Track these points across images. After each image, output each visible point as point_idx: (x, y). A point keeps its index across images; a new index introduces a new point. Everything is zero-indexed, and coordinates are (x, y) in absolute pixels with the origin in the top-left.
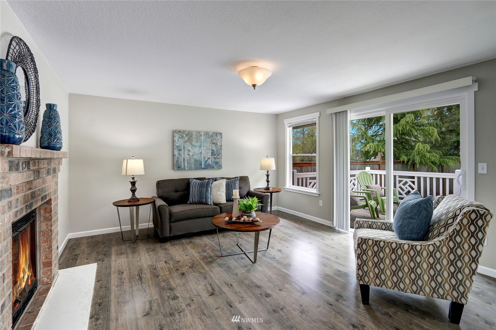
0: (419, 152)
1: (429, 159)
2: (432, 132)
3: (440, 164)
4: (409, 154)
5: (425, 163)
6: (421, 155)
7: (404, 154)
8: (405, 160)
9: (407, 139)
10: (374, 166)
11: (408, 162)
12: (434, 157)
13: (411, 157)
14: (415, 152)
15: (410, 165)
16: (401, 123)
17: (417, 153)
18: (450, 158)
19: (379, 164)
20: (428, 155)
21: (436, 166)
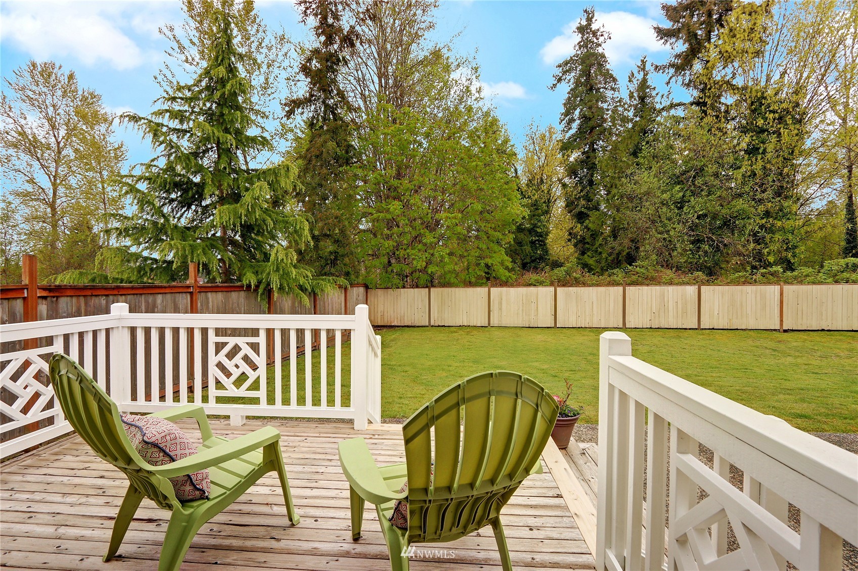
0: (277, 266)
1: (295, 280)
2: (300, 228)
3: (313, 291)
4: (260, 270)
5: (289, 288)
6: (281, 272)
7: (251, 270)
8: (252, 281)
9: (259, 241)
10: (177, 300)
11: (257, 287)
12: (304, 278)
13: (264, 275)
14: (270, 266)
15: (262, 294)
16: (244, 201)
17: (273, 268)
18: (326, 279)
19: (191, 293)
20: (294, 272)
21: (305, 294)
